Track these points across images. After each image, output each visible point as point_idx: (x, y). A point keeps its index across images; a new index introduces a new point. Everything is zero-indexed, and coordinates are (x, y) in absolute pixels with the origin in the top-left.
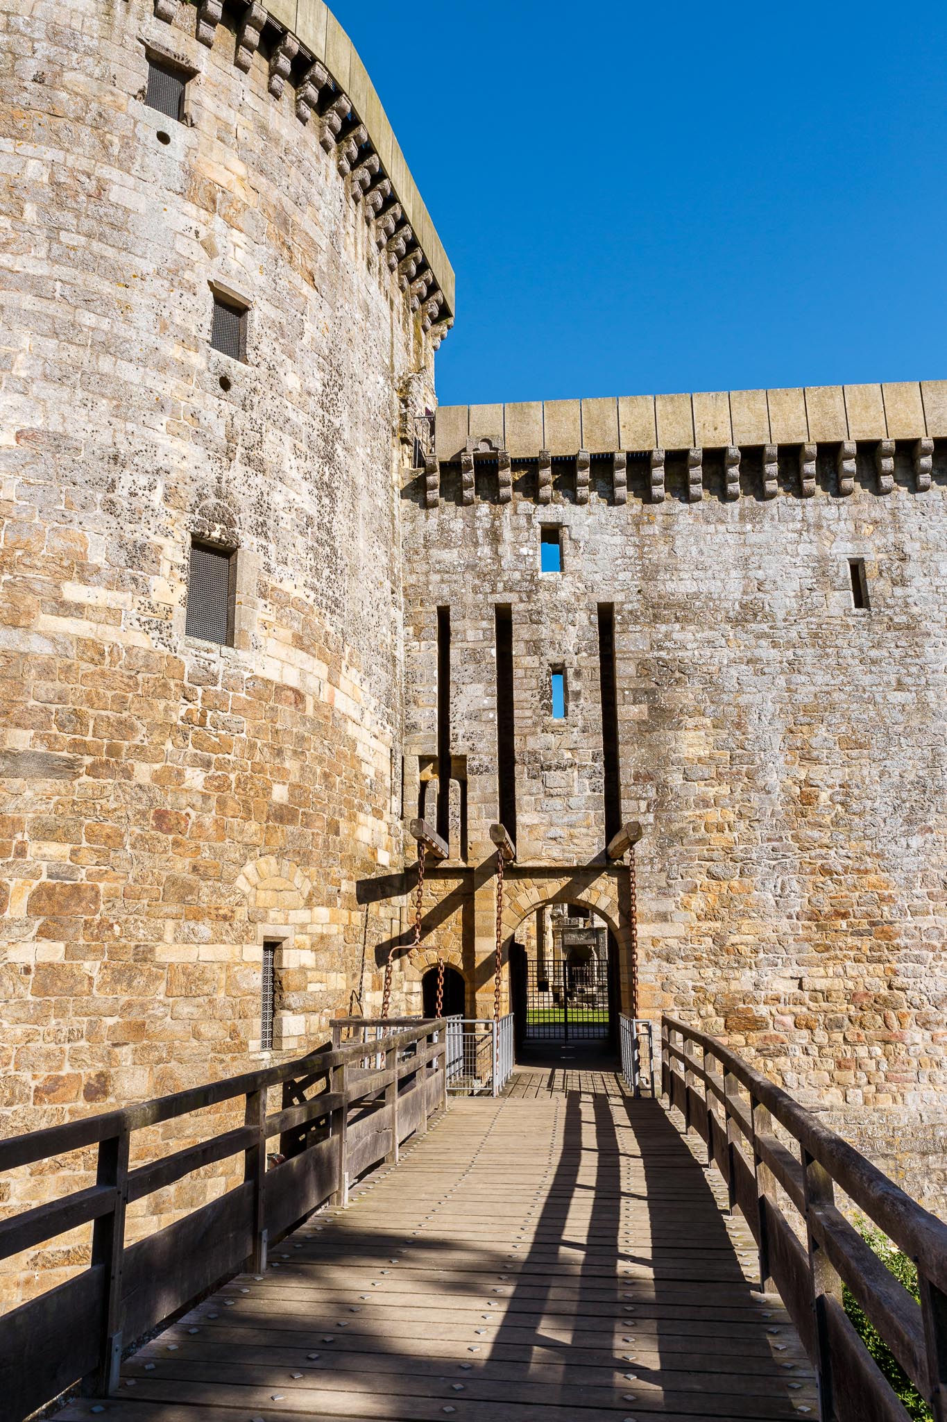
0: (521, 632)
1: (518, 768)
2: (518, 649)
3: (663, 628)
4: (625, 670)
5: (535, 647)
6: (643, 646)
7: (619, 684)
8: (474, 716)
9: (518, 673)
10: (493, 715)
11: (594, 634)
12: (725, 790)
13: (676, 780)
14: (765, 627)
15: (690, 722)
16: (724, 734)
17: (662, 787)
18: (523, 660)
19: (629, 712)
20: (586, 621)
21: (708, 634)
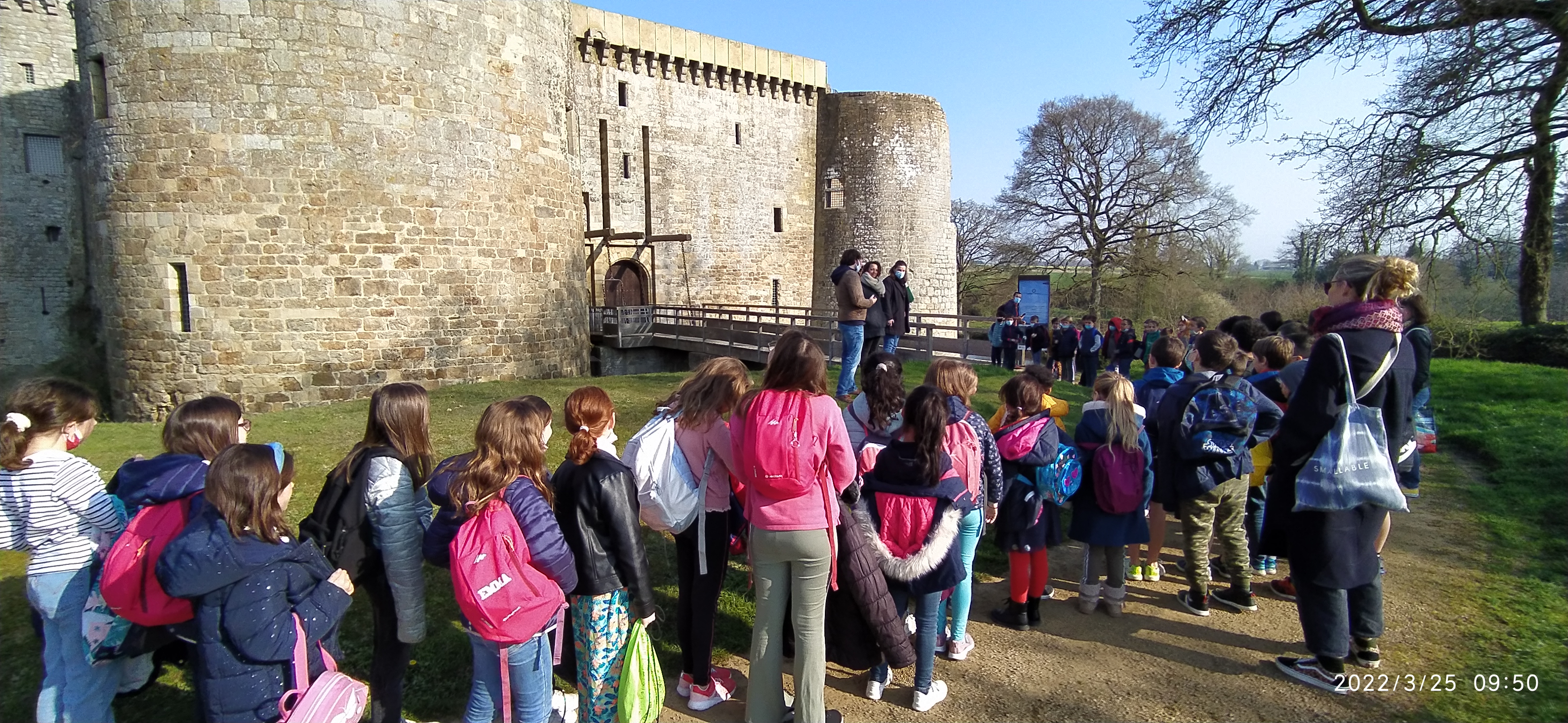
0: (611, 135)
1: (611, 200)
2: (610, 143)
3: (669, 142)
4: (653, 159)
5: (618, 144)
6: (660, 149)
7: (651, 166)
8: (592, 174)
9: (610, 155)
10: (600, 174)
11: (640, 140)
12: (689, 216)
13: (671, 211)
14: (705, 148)
15: (677, 186)
16: (689, 193)
17: (667, 213)
18: (612, 150)
19: (653, 179)
20: (638, 133)
21: (685, 148)
